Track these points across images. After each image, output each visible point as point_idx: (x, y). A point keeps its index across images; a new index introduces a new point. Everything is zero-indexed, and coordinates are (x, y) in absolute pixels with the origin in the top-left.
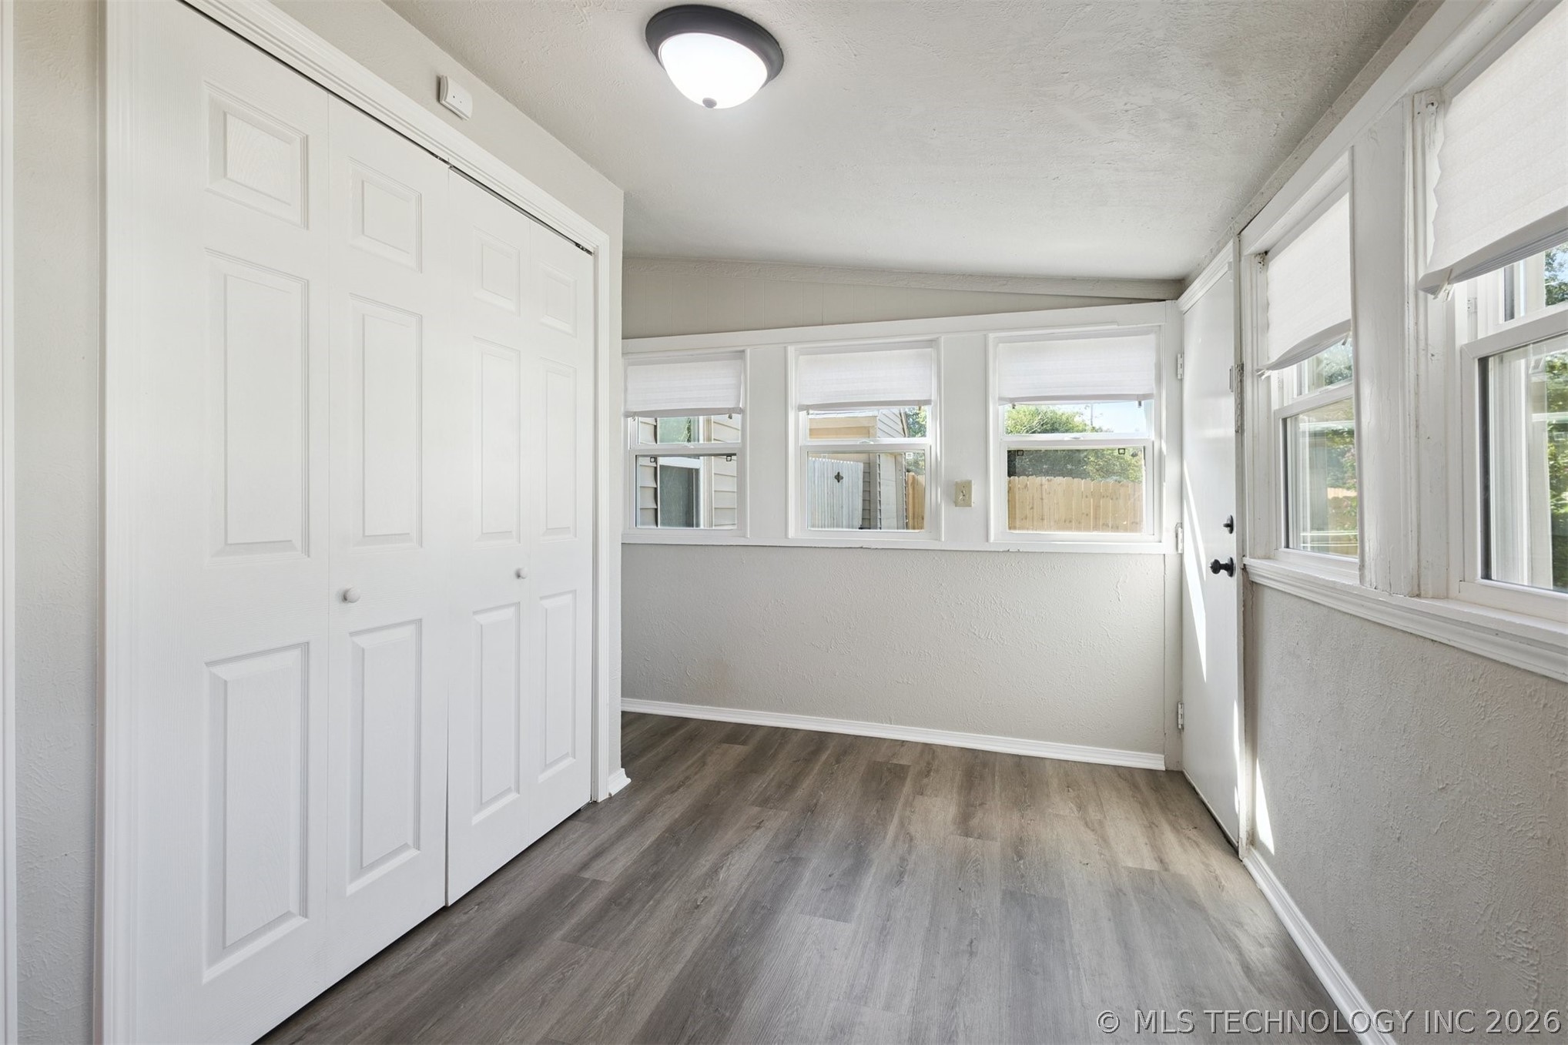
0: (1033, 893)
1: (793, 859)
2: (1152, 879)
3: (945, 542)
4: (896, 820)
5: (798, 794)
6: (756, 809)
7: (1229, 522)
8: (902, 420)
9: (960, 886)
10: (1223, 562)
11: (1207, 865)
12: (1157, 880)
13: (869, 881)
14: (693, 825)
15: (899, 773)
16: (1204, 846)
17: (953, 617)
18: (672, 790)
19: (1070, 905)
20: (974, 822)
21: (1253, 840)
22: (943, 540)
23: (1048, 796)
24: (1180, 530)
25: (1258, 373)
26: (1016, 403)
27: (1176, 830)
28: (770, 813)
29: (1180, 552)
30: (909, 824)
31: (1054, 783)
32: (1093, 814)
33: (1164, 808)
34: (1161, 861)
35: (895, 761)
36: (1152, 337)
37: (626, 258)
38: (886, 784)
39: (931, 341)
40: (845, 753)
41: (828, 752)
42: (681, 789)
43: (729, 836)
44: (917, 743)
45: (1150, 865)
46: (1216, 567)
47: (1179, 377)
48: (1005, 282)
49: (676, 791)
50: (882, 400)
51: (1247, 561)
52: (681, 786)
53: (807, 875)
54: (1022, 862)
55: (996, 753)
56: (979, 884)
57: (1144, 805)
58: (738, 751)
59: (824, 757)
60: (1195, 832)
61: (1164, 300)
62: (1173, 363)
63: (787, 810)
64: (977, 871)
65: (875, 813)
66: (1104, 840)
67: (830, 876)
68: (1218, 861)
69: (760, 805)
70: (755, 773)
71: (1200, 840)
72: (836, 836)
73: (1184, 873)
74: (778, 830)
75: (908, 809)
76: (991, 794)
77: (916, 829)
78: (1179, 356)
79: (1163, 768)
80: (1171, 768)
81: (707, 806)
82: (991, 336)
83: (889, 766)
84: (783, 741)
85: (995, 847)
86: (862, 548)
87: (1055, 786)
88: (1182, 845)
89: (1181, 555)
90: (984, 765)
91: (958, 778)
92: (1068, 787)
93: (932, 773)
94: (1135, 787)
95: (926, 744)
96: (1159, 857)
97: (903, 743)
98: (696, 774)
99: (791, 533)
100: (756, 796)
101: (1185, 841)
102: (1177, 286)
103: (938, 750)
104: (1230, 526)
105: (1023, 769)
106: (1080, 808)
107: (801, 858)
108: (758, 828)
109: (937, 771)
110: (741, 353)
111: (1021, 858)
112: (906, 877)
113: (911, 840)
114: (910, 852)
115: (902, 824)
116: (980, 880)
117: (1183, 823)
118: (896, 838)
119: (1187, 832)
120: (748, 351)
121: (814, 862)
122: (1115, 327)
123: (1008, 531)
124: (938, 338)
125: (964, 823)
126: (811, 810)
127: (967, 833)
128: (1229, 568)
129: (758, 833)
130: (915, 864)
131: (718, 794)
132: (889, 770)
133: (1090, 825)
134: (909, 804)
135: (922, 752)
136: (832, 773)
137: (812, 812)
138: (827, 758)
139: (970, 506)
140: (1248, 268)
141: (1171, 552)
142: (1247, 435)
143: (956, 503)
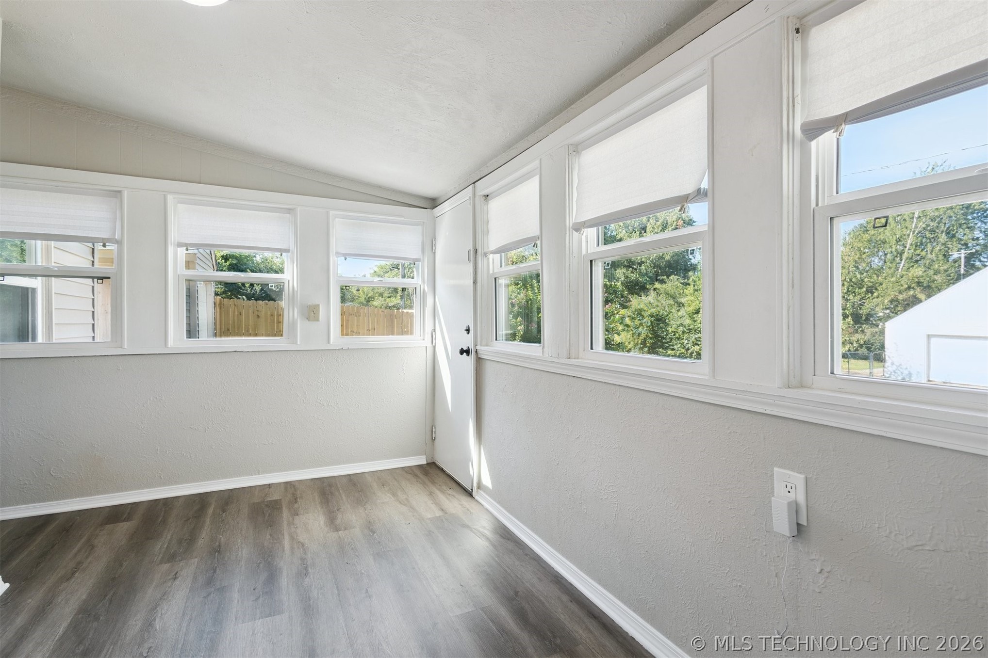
0: (389, 549)
1: (218, 589)
2: (442, 520)
3: (300, 345)
4: (287, 537)
5: (199, 544)
6: (166, 566)
7: (467, 328)
8: (212, 258)
9: (346, 562)
10: (465, 349)
11: (462, 505)
12: (444, 520)
13: (285, 581)
14: (107, 598)
15: (275, 506)
16: (457, 496)
17: (305, 394)
18: (68, 577)
19: (410, 548)
20: (338, 522)
21: (480, 486)
22: (299, 343)
23: (374, 493)
24: (434, 333)
25: (485, 255)
26: (347, 257)
27: (443, 492)
28: (181, 564)
29: (434, 345)
30: (297, 536)
31: (375, 485)
32: (402, 497)
33: (433, 483)
34: (442, 510)
35: (269, 499)
36: (420, 227)
38: (269, 516)
39: (289, 209)
40: (227, 503)
41: (213, 506)
42: (77, 575)
43: (150, 593)
44: (280, 484)
45: (438, 513)
46: (462, 352)
47: (434, 251)
48: (340, 180)
49: (71, 578)
50: (252, 245)
51: (478, 347)
52: (75, 572)
53: (236, 596)
54: (375, 535)
55: (334, 477)
56: (357, 556)
57: (424, 483)
58: (124, 528)
59: (211, 511)
60: (450, 491)
61: (426, 209)
62: (430, 243)
63: (196, 557)
64: (353, 549)
65: (269, 537)
66: (412, 508)
67: (254, 590)
68: (465, 500)
69: (168, 561)
70: (152, 539)
71: (454, 494)
72: (246, 562)
73: (454, 512)
74: (195, 574)
75: (292, 526)
76: (341, 501)
77: (303, 537)
78: (434, 240)
79: (425, 463)
80: (429, 462)
81: (113, 579)
82: (332, 213)
83: (266, 503)
84: (167, 509)
85: (357, 532)
86: (236, 351)
87: (376, 486)
88: (448, 499)
89: (434, 347)
90: (330, 486)
91: (317, 498)
92: (383, 485)
93: (298, 500)
94: (416, 476)
95: (287, 482)
96: (440, 508)
97: (269, 485)
98: (87, 557)
99: (170, 343)
100: (161, 556)
101: (448, 497)
102: (433, 203)
103: (296, 484)
104: (468, 330)
105: (354, 482)
106: (394, 495)
107: (224, 587)
108: (175, 578)
109: (301, 497)
110: (118, 193)
111: (374, 533)
112: (310, 569)
113: (303, 545)
114: (305, 554)
115: (292, 538)
116: (357, 554)
117: (444, 488)
118: (292, 549)
119: (447, 491)
120: (126, 192)
121: (237, 587)
122: (402, 219)
123: (341, 336)
124: (295, 208)
125: (332, 521)
126: (217, 551)
127: (337, 529)
128: (468, 352)
129: (177, 582)
130: (312, 559)
131: (121, 565)
132: (267, 506)
133: (402, 502)
134: (290, 524)
135: (286, 489)
136: (223, 520)
137: (219, 552)
138: (214, 510)
139: (318, 320)
140: (479, 201)
141: (429, 345)
142: (479, 284)
143: (308, 319)
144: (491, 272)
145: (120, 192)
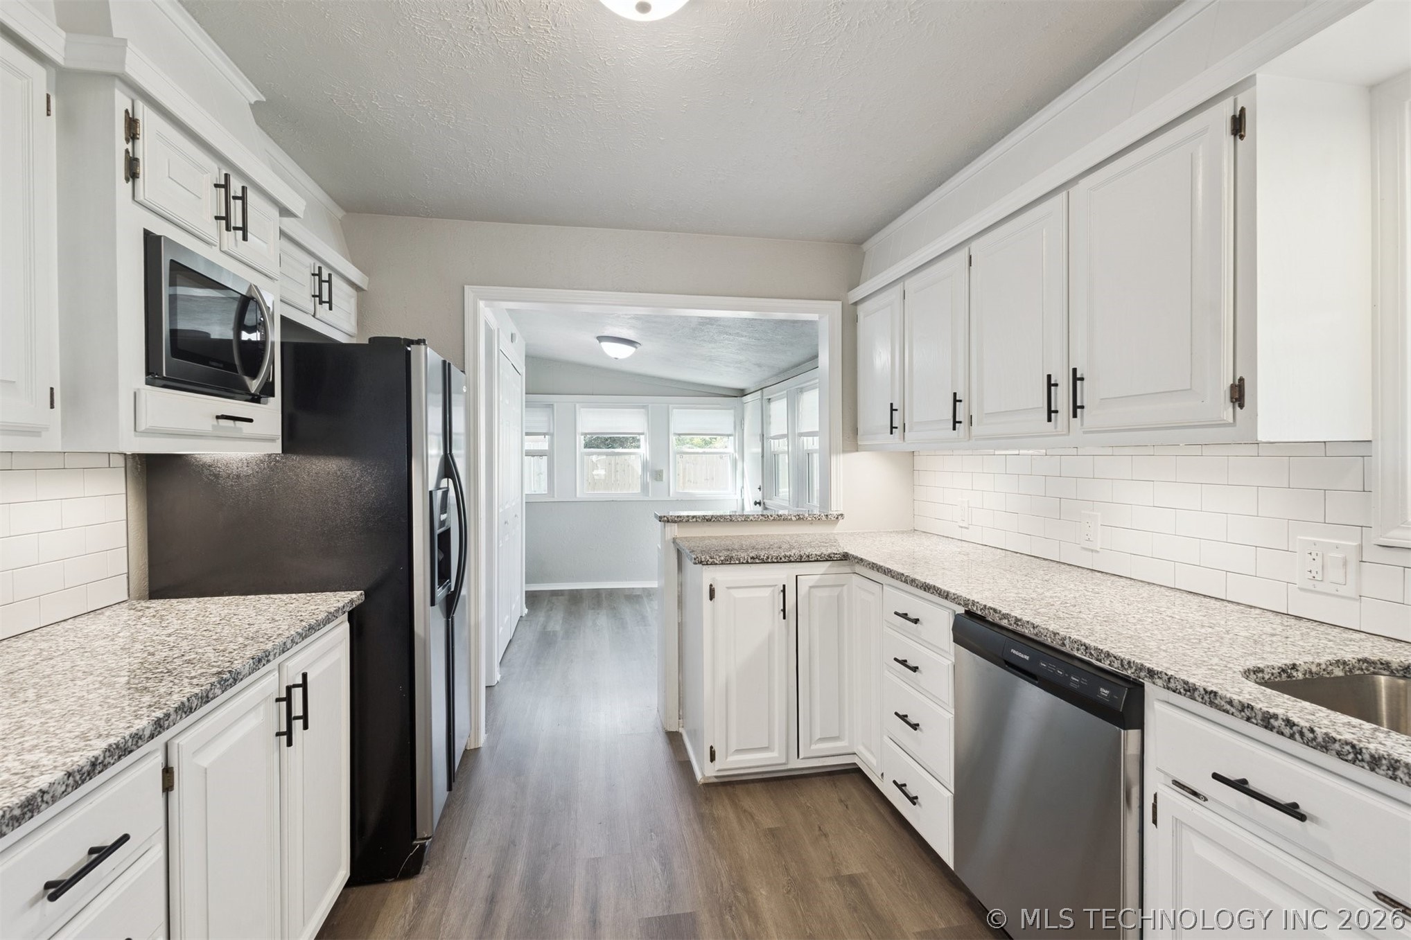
3: (651, 497)
7: (760, 487)
10: (758, 501)
15: (638, 597)
24: (743, 489)
25: (768, 439)
26: (681, 436)
29: (743, 498)
36: (734, 411)
37: (526, 356)
39: (643, 406)
44: (639, 588)
46: (756, 503)
47: (742, 428)
50: (621, 432)
51: (765, 501)
61: (738, 397)
62: (740, 422)
78: (742, 419)
82: (670, 406)
86: (613, 501)
89: (743, 500)
95: (643, 588)
97: (633, 588)
99: (578, 495)
102: (742, 393)
104: (760, 489)
109: (654, 594)
110: (551, 406)
120: (556, 405)
123: (677, 491)
128: (760, 503)
139: (662, 480)
140: (765, 402)
141: (739, 498)
142: (765, 458)
143: (656, 480)
144: (772, 450)
145: (552, 405)
